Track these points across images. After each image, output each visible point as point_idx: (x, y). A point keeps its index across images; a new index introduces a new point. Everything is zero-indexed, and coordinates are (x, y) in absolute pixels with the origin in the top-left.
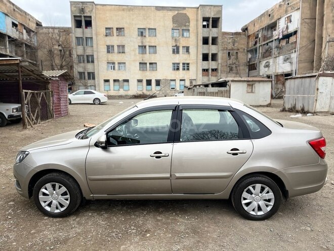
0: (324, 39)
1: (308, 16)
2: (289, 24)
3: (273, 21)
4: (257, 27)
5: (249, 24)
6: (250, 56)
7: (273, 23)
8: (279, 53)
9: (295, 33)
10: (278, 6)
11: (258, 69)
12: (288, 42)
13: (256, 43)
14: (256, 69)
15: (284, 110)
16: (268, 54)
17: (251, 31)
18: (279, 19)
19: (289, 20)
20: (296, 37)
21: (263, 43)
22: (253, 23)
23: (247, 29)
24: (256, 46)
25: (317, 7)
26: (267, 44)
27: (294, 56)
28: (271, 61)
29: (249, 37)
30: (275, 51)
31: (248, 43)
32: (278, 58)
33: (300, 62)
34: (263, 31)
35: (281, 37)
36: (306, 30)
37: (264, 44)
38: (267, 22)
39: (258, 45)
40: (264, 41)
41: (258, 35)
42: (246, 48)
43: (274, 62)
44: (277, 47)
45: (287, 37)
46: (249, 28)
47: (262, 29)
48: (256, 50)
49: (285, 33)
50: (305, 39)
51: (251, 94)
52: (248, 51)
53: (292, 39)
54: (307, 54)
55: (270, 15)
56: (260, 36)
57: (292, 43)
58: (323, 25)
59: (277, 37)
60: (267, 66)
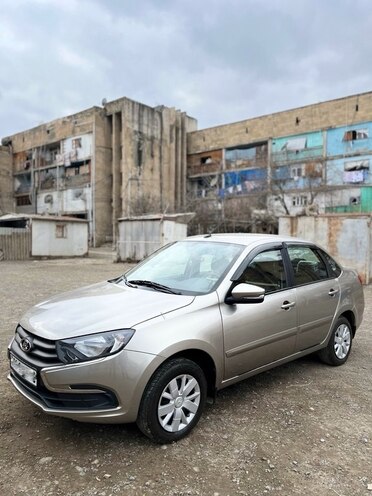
0: (123, 175)
1: (103, 143)
2: (78, 149)
3: (54, 140)
4: (28, 145)
5: (14, 136)
6: (18, 184)
7: (54, 143)
8: (66, 185)
9: (88, 162)
10: (60, 123)
11: (33, 204)
12: (77, 172)
13: (28, 166)
14: (30, 203)
15: (119, 261)
16: (48, 183)
17: (18, 147)
18: (63, 140)
19: (78, 143)
20: (90, 168)
21: (41, 168)
22: (22, 136)
23: (10, 143)
24: (29, 171)
25: (114, 136)
26: (47, 170)
27: (88, 192)
28: (55, 195)
29: (15, 155)
30: (59, 182)
31: (14, 164)
32: (65, 193)
33: (96, 200)
34: (38, 152)
35: (68, 164)
36: (101, 161)
37: (42, 170)
38: (44, 140)
39: (32, 170)
40: (42, 165)
41: (31, 155)
42: (11, 172)
43: (59, 197)
44: (63, 177)
45: (77, 165)
46: (14, 142)
47: (38, 148)
48: (29, 177)
49: (74, 160)
50: (101, 173)
51: (62, 239)
52: (15, 176)
53: (84, 169)
54: (104, 191)
55: (48, 132)
56: (34, 157)
57: (84, 175)
58: (121, 158)
59: (62, 164)
60: (49, 201)
